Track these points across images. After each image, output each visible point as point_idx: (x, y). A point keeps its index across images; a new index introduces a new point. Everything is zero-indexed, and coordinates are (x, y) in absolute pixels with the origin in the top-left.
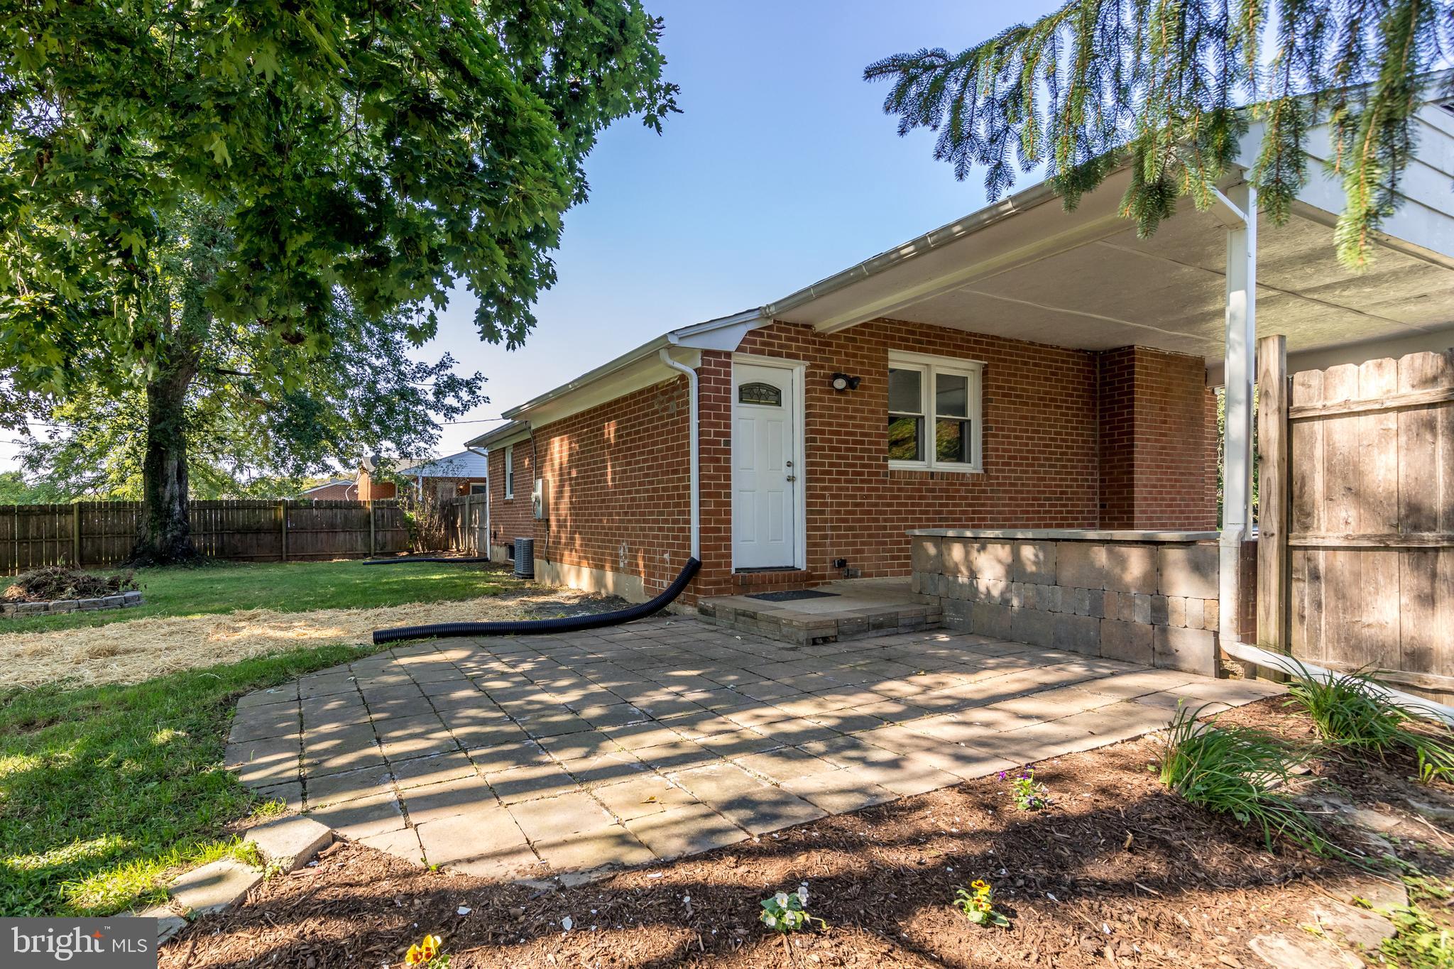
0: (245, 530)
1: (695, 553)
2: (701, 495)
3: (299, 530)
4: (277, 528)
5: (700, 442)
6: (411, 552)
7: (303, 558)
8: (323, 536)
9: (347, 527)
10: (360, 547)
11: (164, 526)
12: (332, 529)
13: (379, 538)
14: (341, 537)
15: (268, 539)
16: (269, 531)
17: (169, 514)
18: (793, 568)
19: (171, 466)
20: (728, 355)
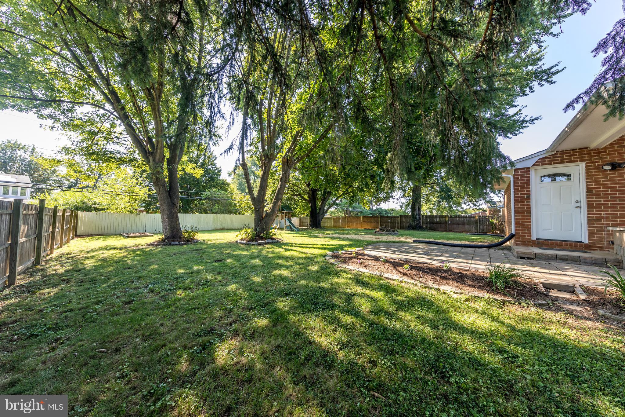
0: (437, 223)
1: (513, 232)
2: (515, 213)
3: (453, 224)
4: (446, 223)
5: (514, 197)
6: (493, 233)
7: (453, 232)
8: (460, 226)
9: (469, 223)
10: (474, 230)
11: (415, 221)
12: (464, 224)
13: (481, 227)
14: (467, 226)
15: (443, 226)
16: (443, 223)
17: (416, 218)
18: (581, 242)
19: (417, 207)
20: (529, 168)
